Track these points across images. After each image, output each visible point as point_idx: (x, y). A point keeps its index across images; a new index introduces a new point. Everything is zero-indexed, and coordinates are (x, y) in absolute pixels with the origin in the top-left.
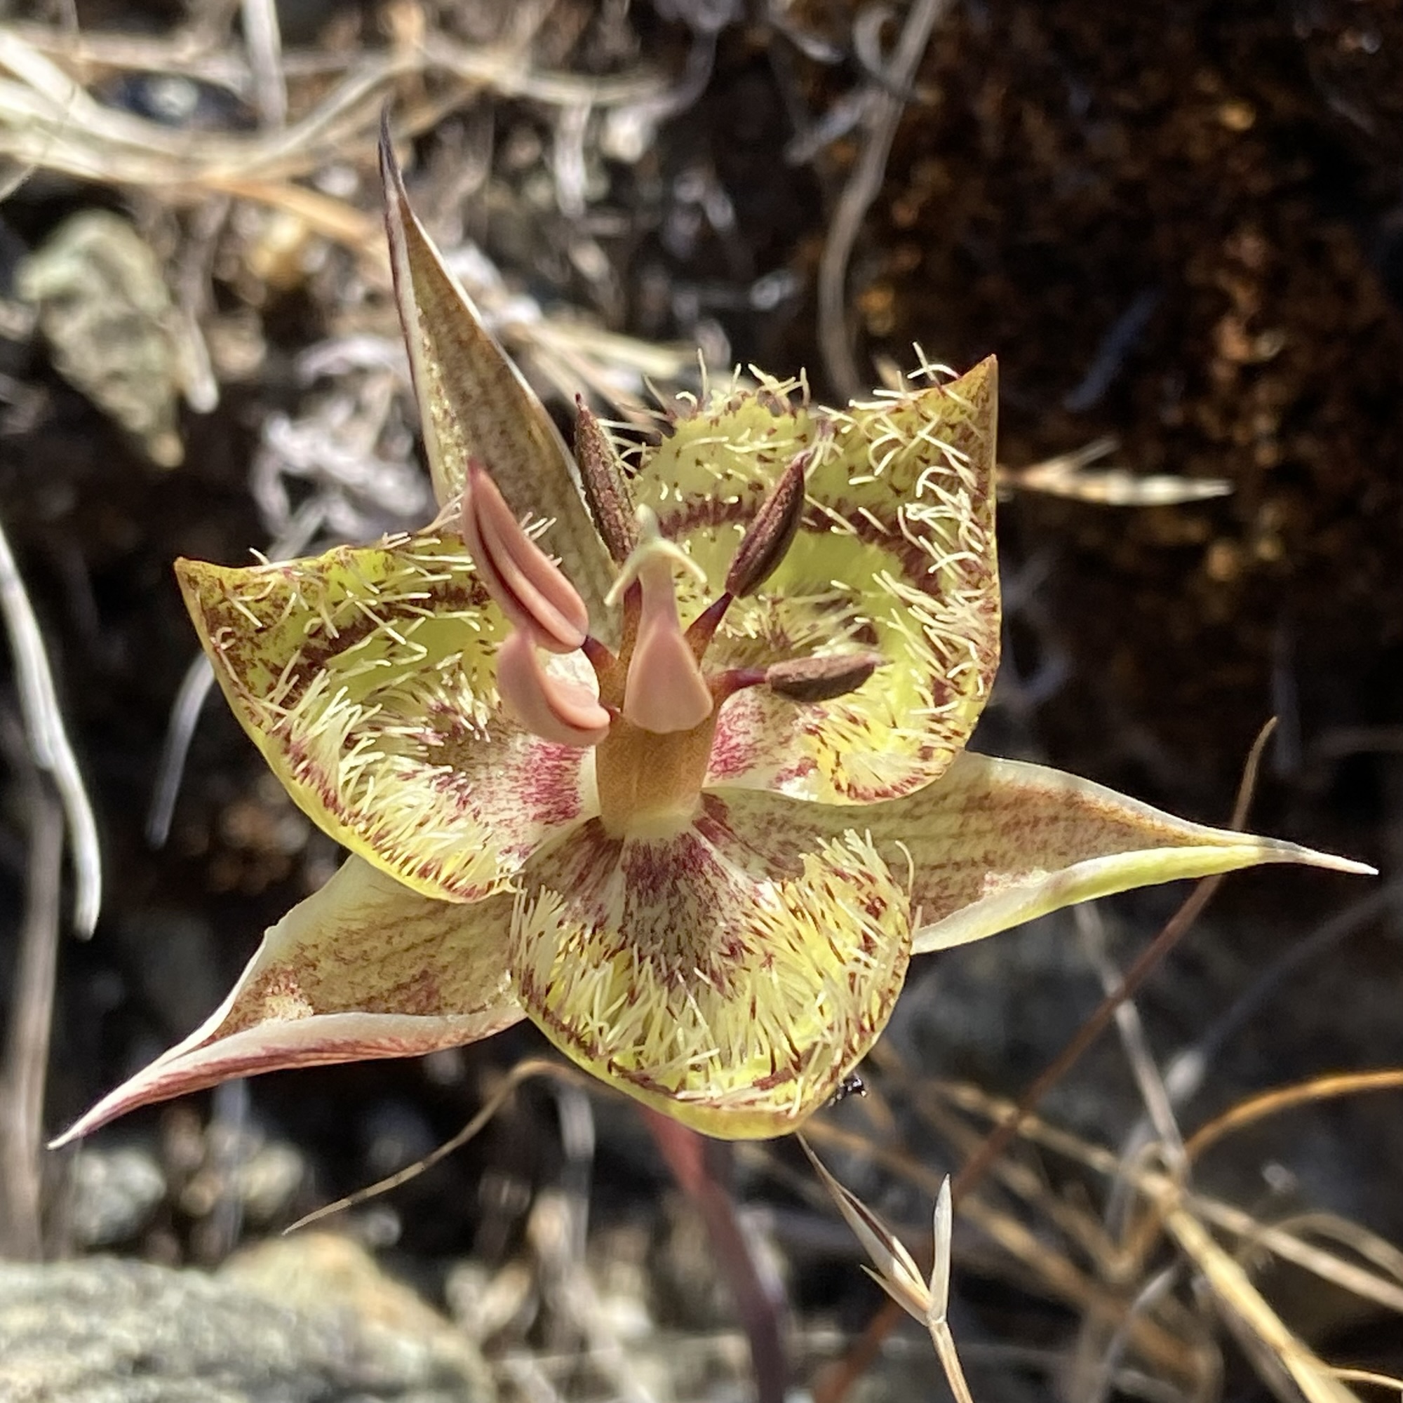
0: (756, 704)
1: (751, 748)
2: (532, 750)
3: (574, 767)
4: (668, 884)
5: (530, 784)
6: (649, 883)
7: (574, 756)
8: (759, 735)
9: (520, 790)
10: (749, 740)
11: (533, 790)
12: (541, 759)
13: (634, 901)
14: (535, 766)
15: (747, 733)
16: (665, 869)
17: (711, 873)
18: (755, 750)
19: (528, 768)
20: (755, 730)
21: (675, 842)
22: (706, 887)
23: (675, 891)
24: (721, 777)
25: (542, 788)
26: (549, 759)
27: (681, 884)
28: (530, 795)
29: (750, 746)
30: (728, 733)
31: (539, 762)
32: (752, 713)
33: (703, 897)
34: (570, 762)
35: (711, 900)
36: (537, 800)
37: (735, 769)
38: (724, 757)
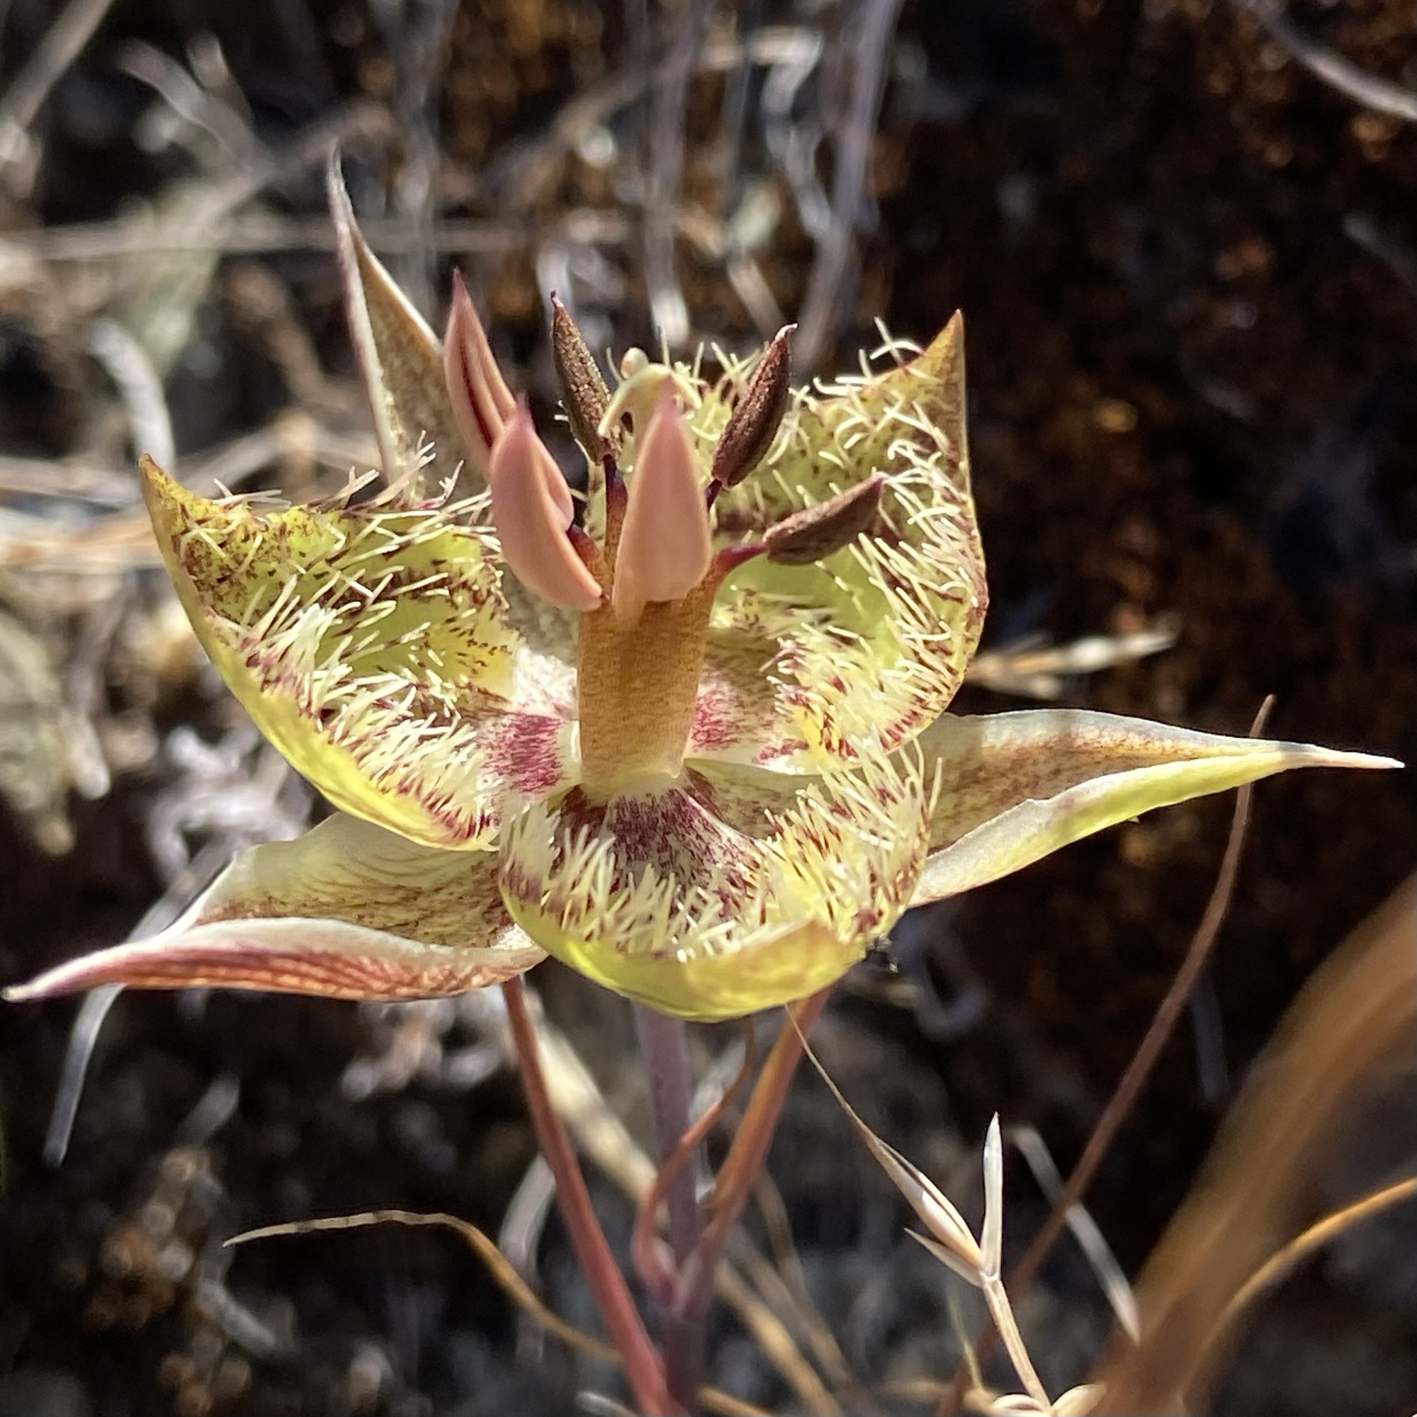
0: (734, 694)
1: (732, 724)
2: (506, 729)
3: (550, 738)
4: (658, 839)
5: (504, 758)
6: (637, 838)
7: (550, 728)
8: (740, 716)
9: (493, 764)
10: (730, 718)
11: (508, 762)
12: (515, 736)
13: (623, 857)
14: (508, 742)
15: (726, 713)
16: (654, 827)
17: (702, 828)
18: (738, 727)
19: (502, 744)
20: (734, 714)
21: (663, 797)
22: (697, 842)
23: (665, 846)
24: (704, 747)
25: (518, 760)
26: (524, 734)
27: (670, 838)
28: (506, 767)
29: (733, 723)
30: (709, 711)
31: (513, 738)
32: (731, 700)
33: (695, 851)
34: (547, 734)
35: (705, 853)
36: (513, 771)
37: (719, 741)
38: (706, 728)
